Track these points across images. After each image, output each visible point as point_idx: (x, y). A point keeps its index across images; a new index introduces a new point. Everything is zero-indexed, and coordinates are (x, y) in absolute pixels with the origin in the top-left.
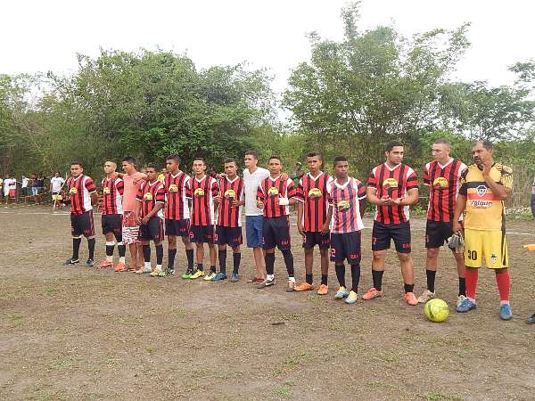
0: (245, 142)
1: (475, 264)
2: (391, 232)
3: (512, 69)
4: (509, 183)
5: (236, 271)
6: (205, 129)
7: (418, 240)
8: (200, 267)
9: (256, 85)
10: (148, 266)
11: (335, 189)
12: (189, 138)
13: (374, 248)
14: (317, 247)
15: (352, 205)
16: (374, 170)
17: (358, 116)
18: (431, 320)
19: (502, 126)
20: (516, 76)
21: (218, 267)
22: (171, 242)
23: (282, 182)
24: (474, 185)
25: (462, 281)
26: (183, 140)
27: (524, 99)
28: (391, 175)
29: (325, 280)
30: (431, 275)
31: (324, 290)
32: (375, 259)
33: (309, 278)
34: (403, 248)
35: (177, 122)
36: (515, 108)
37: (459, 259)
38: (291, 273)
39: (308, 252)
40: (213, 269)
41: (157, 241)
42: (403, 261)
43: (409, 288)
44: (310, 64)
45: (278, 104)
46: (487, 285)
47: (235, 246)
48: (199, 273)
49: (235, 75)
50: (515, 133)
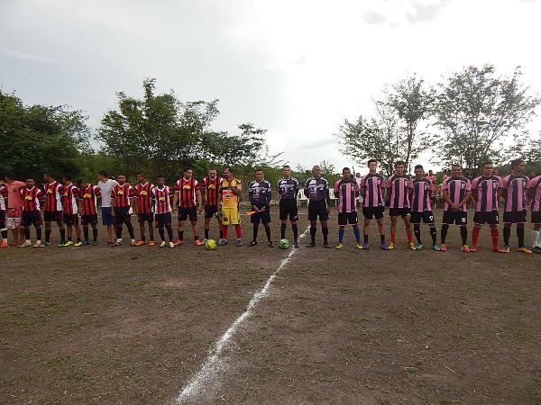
0: (68, 162)
1: (227, 223)
2: (187, 211)
3: (241, 127)
4: (239, 187)
5: (95, 239)
6: (35, 151)
7: (201, 215)
8: (70, 239)
9: (75, 122)
10: (28, 242)
11: (157, 191)
12: (21, 158)
13: (180, 219)
14: (146, 222)
15: (166, 199)
16: (178, 182)
17: (151, 148)
18: (209, 249)
19: (236, 158)
20: (242, 131)
21: (83, 238)
22: (48, 226)
23: (126, 188)
24: (226, 188)
25: (221, 232)
26: (17, 159)
27: (246, 144)
28: (187, 183)
29: (152, 239)
30: (207, 231)
31: (152, 243)
32: (180, 225)
33: (143, 239)
34: (194, 219)
35: (10, 146)
36: (242, 148)
37: (220, 222)
38: (132, 237)
39: (142, 225)
40: (79, 240)
41: (36, 225)
42: (194, 225)
43: (196, 238)
44: (119, 112)
45: (93, 137)
46: (231, 232)
47: (94, 225)
48: (70, 243)
49: (57, 113)
50: (242, 162)
